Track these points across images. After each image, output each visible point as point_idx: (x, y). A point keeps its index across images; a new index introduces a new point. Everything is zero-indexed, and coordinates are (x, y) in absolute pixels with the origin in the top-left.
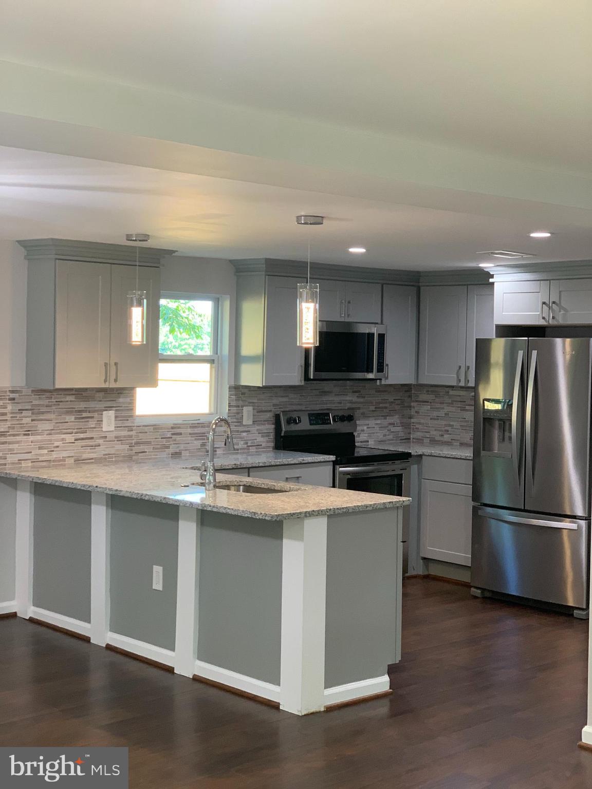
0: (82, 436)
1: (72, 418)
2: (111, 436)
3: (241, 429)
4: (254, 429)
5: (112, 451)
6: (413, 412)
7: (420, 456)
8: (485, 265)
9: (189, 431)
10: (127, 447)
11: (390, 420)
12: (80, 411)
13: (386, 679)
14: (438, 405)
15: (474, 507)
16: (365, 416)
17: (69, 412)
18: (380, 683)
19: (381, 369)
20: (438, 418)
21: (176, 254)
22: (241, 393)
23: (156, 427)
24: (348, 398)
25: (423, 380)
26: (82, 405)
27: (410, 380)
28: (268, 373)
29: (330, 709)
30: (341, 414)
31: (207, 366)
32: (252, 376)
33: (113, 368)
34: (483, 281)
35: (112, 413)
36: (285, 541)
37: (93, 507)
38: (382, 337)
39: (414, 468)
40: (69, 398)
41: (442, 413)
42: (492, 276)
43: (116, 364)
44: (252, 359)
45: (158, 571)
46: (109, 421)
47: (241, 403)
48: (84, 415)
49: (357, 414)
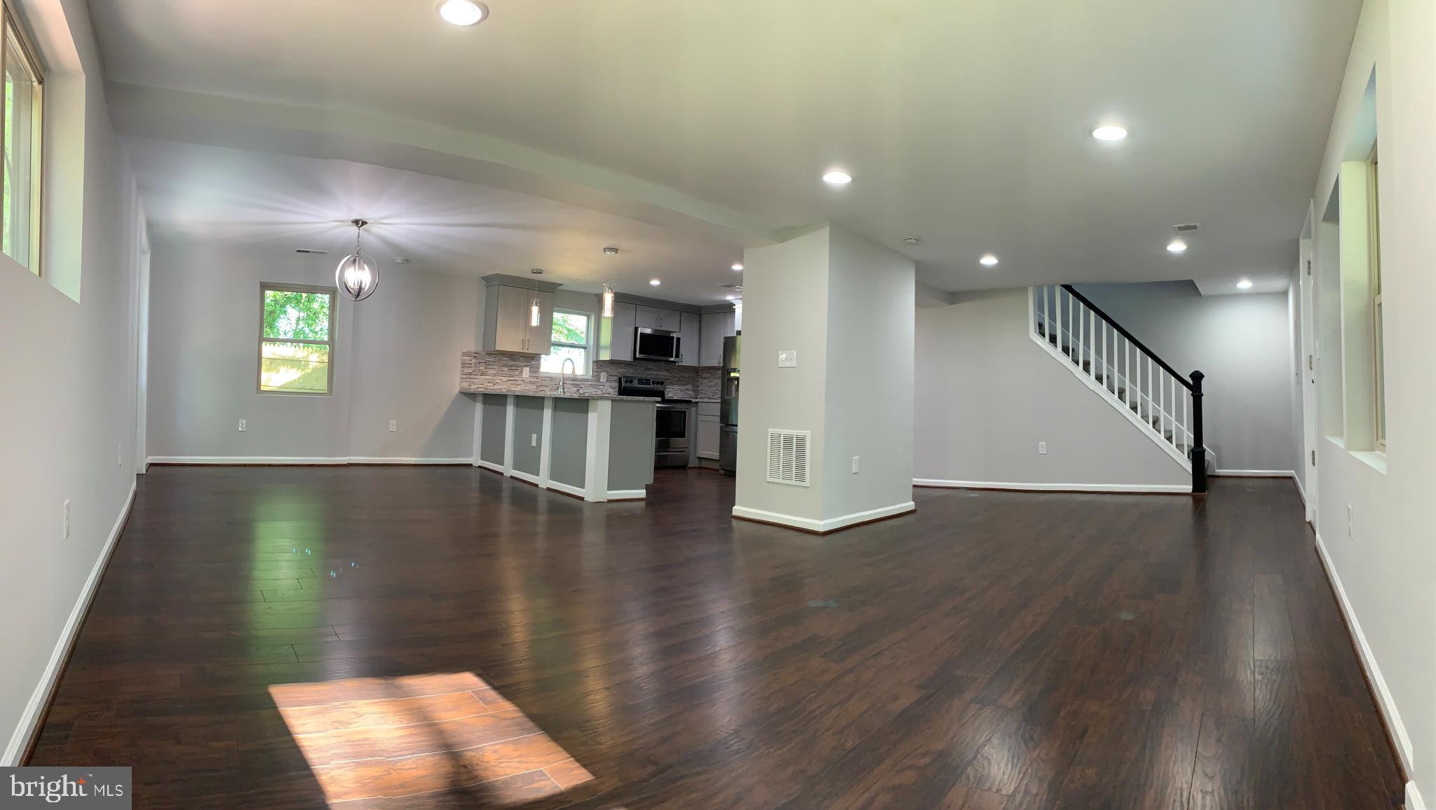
0: (509, 378)
1: (506, 369)
2: (527, 380)
3: (599, 384)
4: (607, 384)
5: (527, 388)
6: (699, 384)
7: (697, 403)
8: (730, 298)
9: (571, 382)
10: (535, 387)
11: (686, 387)
12: (511, 366)
13: (644, 491)
14: (712, 379)
15: (721, 426)
16: (671, 384)
17: (505, 366)
18: (641, 493)
19: (677, 356)
20: (712, 386)
21: (562, 287)
22: (599, 365)
23: (551, 379)
24: (662, 373)
25: (703, 364)
26: (513, 363)
27: (695, 364)
28: (612, 355)
29: (610, 501)
30: (656, 380)
31: (583, 350)
32: (605, 356)
33: (527, 343)
34: (729, 309)
35: (528, 369)
36: (589, 413)
37: (508, 407)
38: (678, 339)
39: (693, 409)
40: (505, 359)
41: (713, 384)
42: (734, 305)
43: (528, 341)
44: (605, 348)
45: (534, 436)
46: (526, 372)
47: (599, 370)
48: (513, 368)
49: (666, 382)
